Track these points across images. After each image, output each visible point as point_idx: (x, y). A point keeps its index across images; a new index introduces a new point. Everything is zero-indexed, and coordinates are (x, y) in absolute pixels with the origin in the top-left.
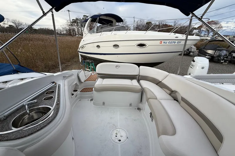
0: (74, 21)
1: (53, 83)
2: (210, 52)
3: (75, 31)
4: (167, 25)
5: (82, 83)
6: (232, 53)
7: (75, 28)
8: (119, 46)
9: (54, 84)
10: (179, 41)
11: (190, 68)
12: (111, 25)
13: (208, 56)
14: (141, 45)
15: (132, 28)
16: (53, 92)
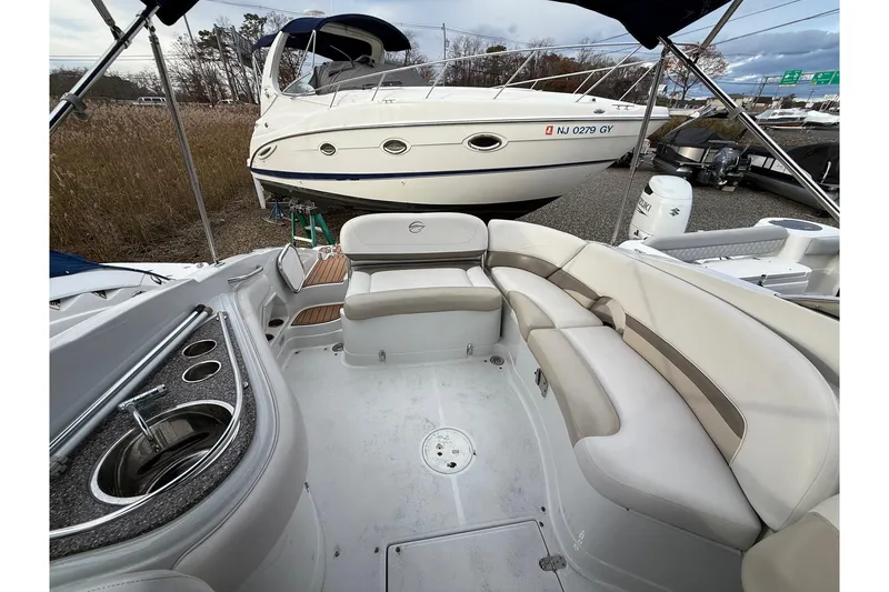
0: (206, 38)
1: (200, 309)
2: (688, 153)
3: (217, 82)
4: (558, 59)
5: (296, 292)
6: (749, 156)
7: (217, 67)
8: (404, 145)
9: (204, 314)
10: (607, 124)
11: (637, 213)
12: (368, 63)
13: (684, 166)
14: (484, 142)
15: (440, 72)
16: (212, 344)
